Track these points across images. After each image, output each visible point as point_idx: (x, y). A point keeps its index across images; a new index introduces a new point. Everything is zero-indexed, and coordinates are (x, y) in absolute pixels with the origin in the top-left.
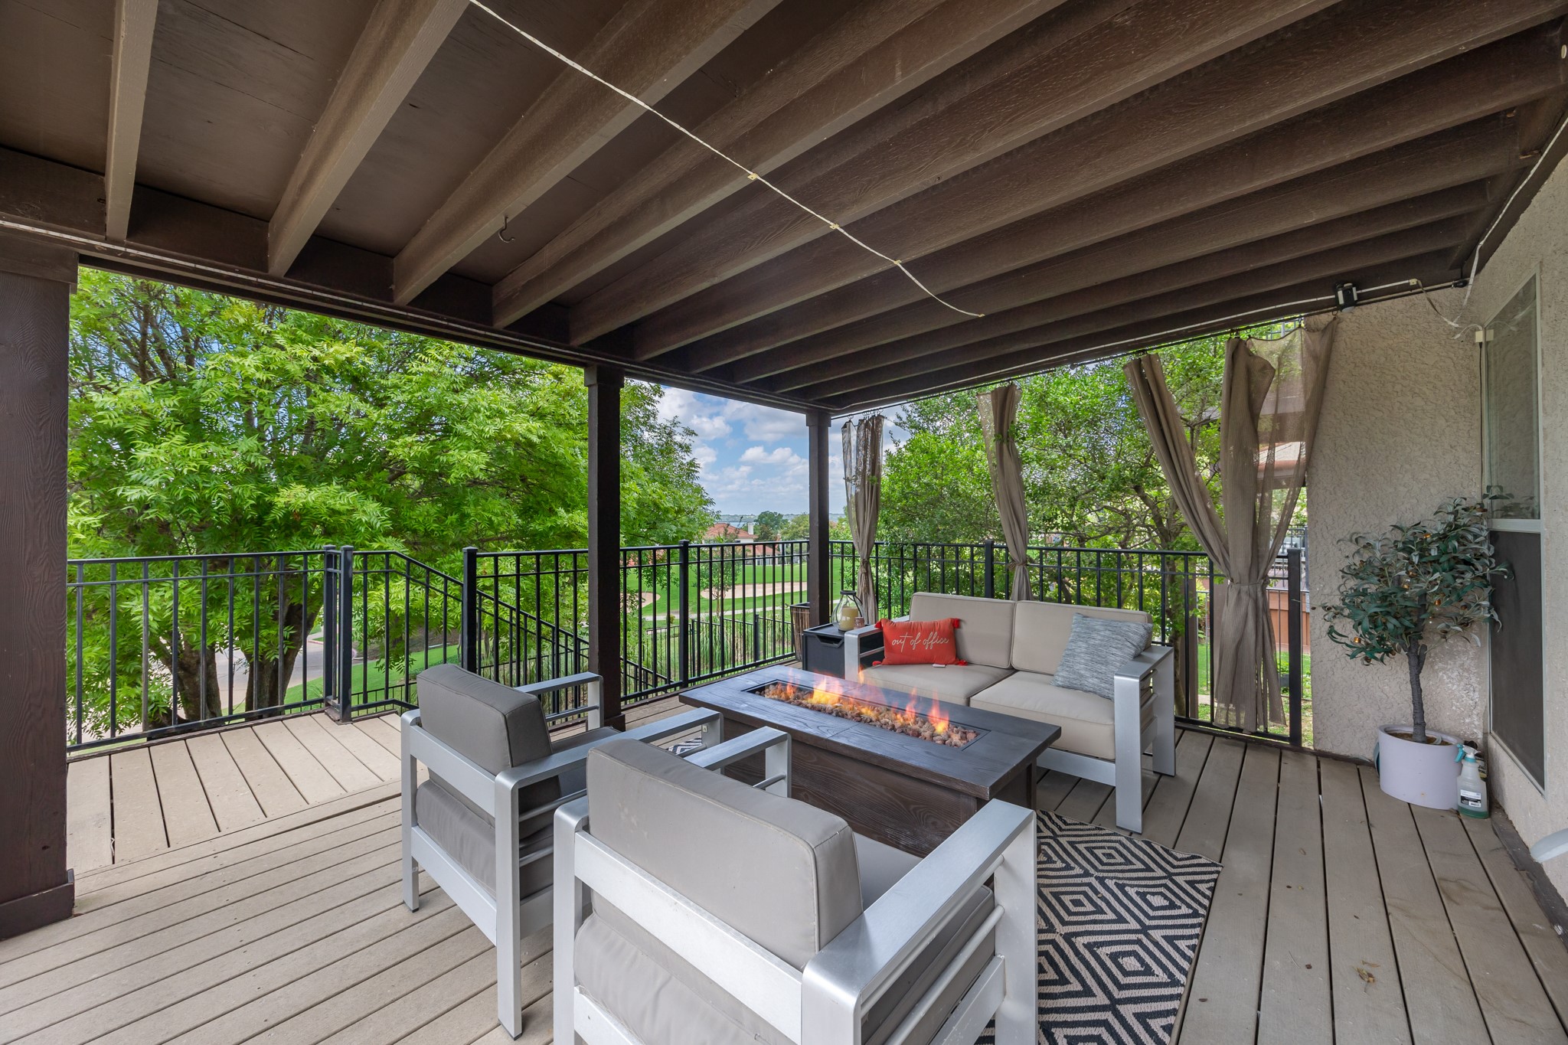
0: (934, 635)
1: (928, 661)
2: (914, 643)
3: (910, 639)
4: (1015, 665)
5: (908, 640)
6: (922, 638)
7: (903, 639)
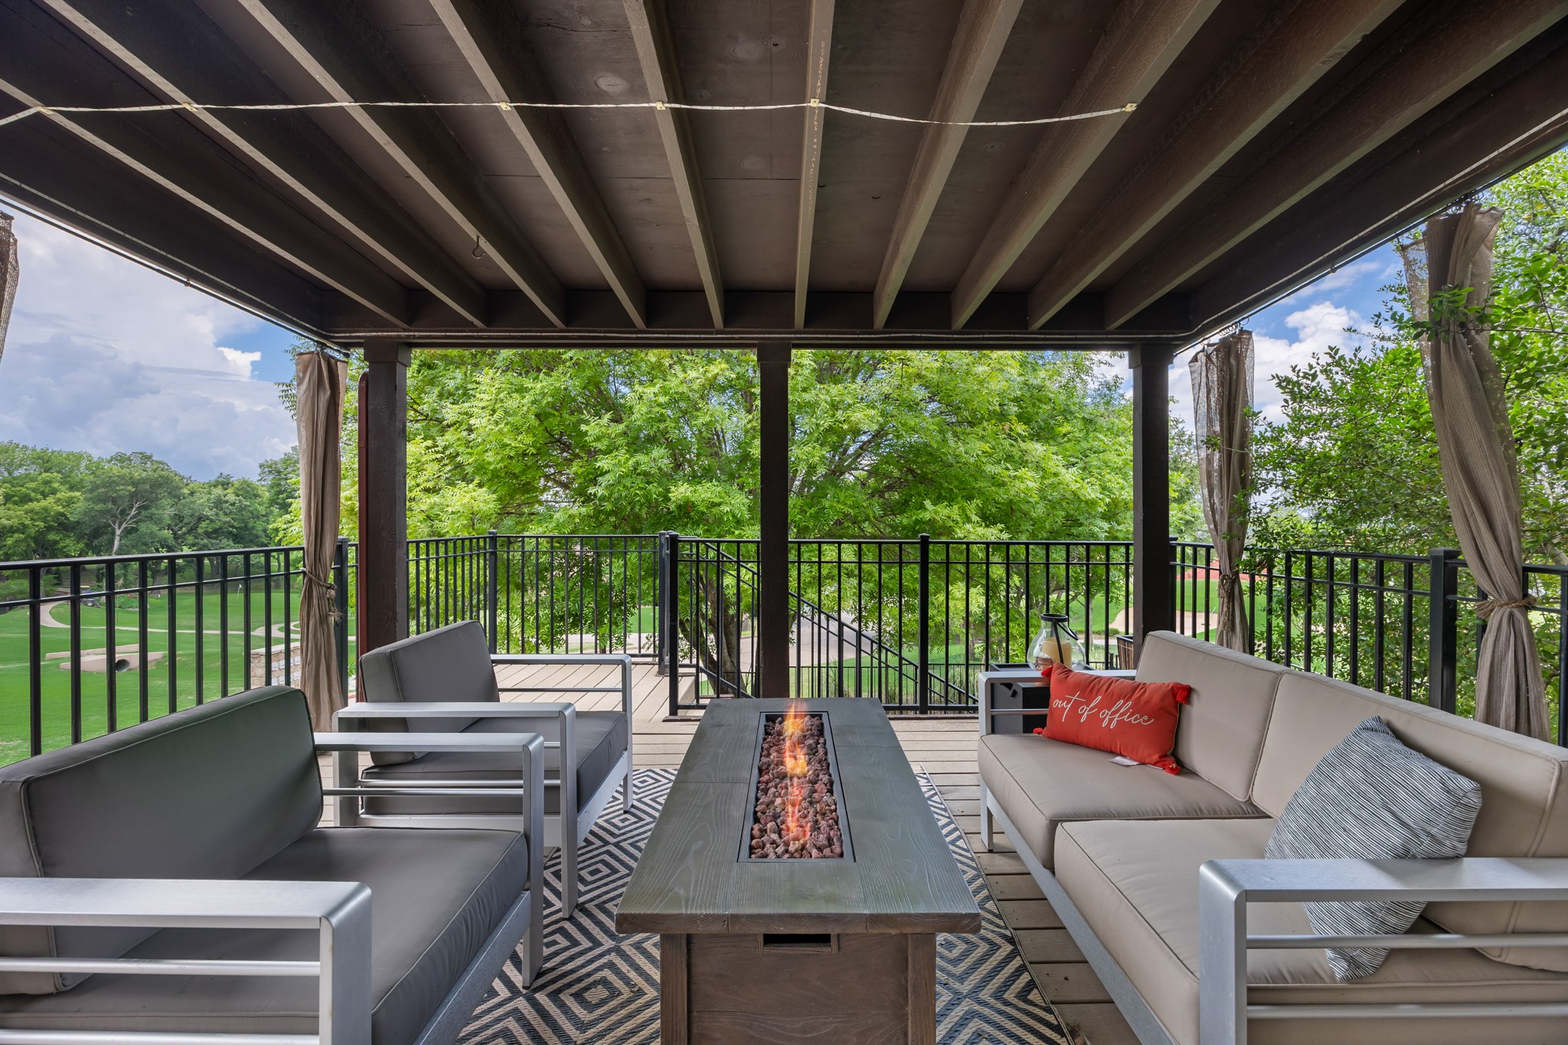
0: (1124, 706)
1: (1106, 748)
2: (1085, 713)
3: (1082, 703)
4: (1257, 800)
5: (1077, 704)
6: (1100, 707)
7: (1069, 701)
